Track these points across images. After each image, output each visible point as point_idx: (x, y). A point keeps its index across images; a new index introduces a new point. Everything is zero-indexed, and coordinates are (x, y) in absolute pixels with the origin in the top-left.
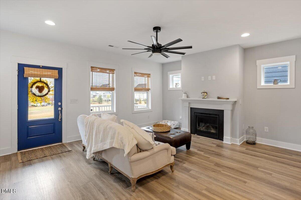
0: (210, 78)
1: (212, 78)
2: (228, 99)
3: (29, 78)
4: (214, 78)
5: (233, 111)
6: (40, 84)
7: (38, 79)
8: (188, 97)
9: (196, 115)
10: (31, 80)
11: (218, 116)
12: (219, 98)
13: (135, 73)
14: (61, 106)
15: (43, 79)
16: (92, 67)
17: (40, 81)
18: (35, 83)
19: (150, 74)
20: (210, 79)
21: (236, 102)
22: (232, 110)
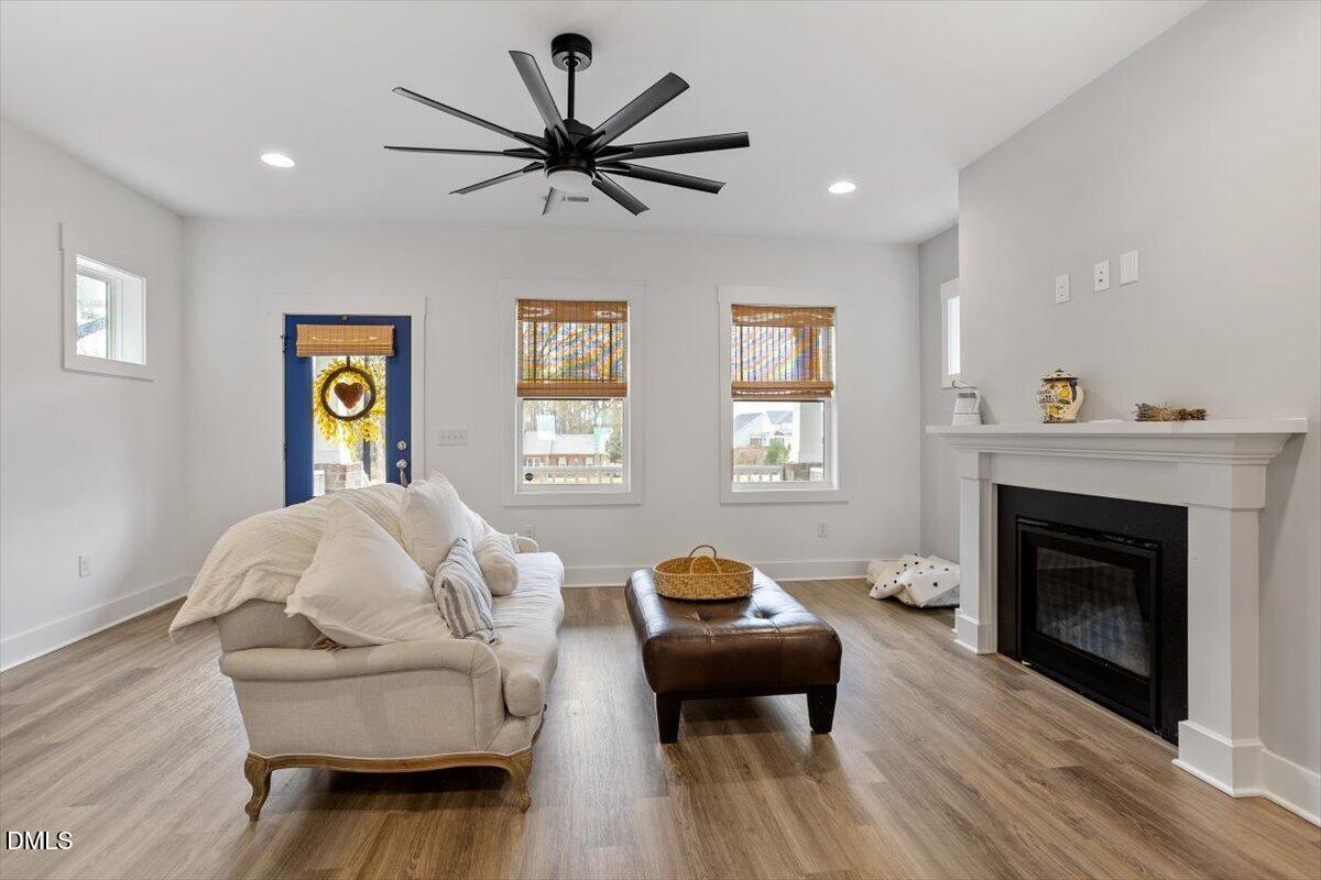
0: (1105, 277)
1: (1114, 271)
2: (1199, 415)
3: (314, 358)
4: (1130, 268)
5: (1269, 517)
6: (346, 379)
7: (342, 359)
8: (984, 418)
9: (1023, 532)
10: (321, 366)
11: (1152, 555)
12: (1146, 414)
13: (738, 309)
14: (406, 455)
15: (357, 361)
16: (522, 302)
17: (348, 368)
18: (333, 375)
19: (832, 309)
20: (1105, 285)
21: (1295, 439)
22: (1261, 511)
